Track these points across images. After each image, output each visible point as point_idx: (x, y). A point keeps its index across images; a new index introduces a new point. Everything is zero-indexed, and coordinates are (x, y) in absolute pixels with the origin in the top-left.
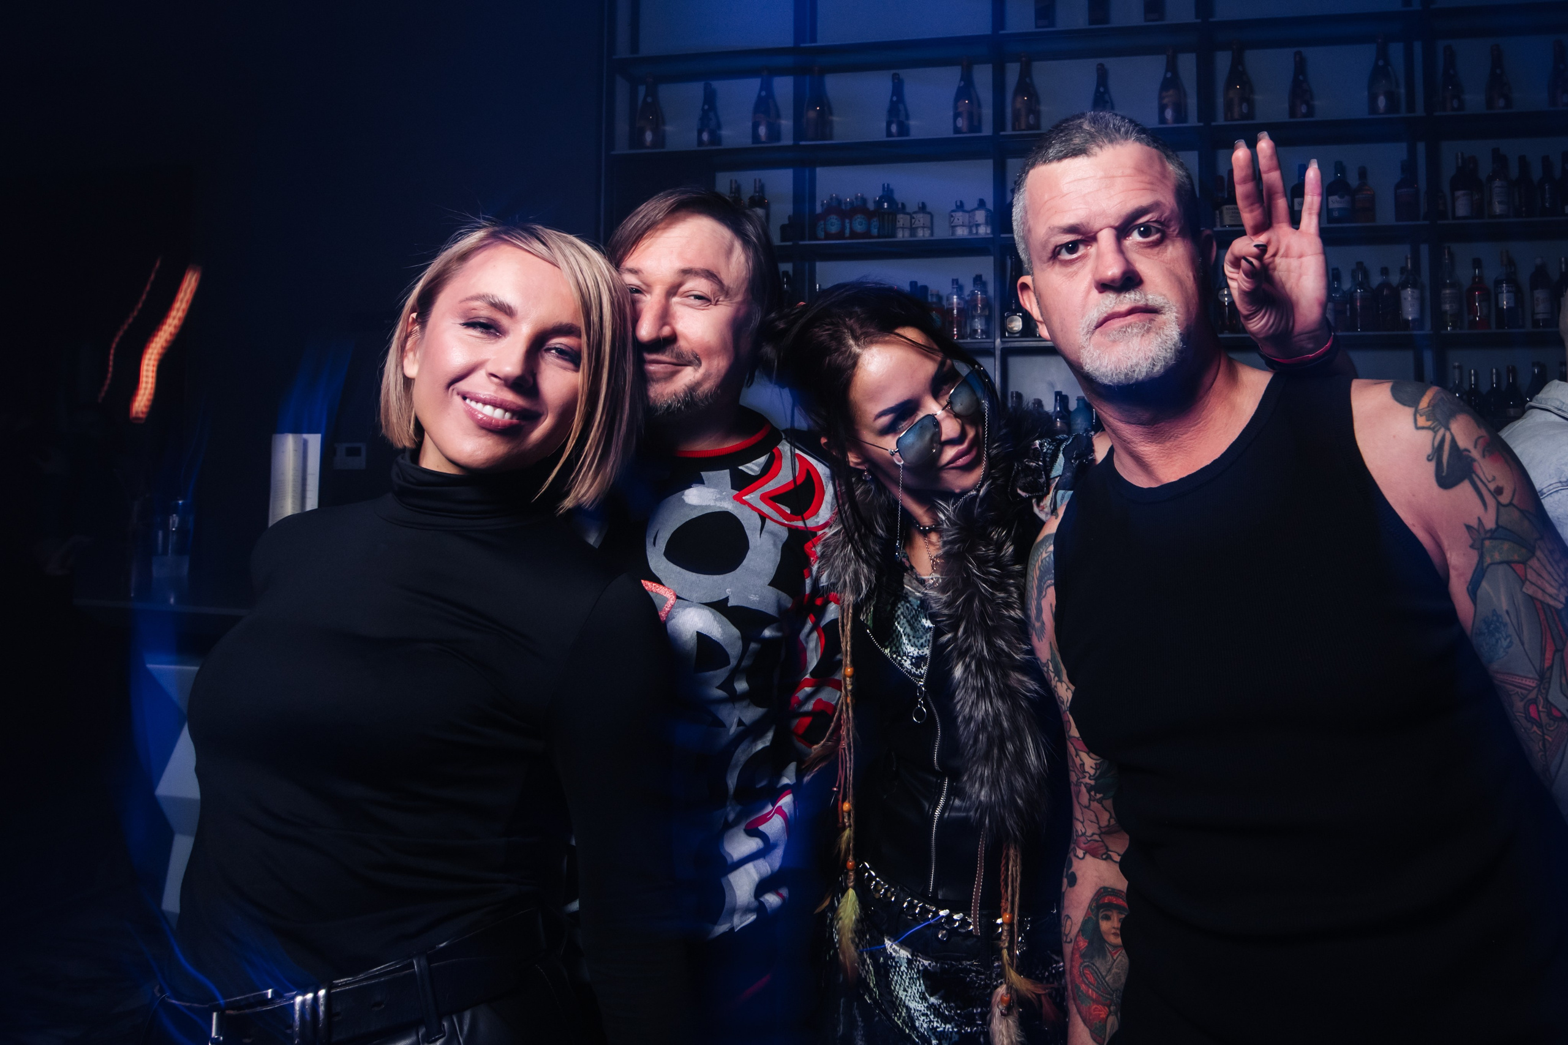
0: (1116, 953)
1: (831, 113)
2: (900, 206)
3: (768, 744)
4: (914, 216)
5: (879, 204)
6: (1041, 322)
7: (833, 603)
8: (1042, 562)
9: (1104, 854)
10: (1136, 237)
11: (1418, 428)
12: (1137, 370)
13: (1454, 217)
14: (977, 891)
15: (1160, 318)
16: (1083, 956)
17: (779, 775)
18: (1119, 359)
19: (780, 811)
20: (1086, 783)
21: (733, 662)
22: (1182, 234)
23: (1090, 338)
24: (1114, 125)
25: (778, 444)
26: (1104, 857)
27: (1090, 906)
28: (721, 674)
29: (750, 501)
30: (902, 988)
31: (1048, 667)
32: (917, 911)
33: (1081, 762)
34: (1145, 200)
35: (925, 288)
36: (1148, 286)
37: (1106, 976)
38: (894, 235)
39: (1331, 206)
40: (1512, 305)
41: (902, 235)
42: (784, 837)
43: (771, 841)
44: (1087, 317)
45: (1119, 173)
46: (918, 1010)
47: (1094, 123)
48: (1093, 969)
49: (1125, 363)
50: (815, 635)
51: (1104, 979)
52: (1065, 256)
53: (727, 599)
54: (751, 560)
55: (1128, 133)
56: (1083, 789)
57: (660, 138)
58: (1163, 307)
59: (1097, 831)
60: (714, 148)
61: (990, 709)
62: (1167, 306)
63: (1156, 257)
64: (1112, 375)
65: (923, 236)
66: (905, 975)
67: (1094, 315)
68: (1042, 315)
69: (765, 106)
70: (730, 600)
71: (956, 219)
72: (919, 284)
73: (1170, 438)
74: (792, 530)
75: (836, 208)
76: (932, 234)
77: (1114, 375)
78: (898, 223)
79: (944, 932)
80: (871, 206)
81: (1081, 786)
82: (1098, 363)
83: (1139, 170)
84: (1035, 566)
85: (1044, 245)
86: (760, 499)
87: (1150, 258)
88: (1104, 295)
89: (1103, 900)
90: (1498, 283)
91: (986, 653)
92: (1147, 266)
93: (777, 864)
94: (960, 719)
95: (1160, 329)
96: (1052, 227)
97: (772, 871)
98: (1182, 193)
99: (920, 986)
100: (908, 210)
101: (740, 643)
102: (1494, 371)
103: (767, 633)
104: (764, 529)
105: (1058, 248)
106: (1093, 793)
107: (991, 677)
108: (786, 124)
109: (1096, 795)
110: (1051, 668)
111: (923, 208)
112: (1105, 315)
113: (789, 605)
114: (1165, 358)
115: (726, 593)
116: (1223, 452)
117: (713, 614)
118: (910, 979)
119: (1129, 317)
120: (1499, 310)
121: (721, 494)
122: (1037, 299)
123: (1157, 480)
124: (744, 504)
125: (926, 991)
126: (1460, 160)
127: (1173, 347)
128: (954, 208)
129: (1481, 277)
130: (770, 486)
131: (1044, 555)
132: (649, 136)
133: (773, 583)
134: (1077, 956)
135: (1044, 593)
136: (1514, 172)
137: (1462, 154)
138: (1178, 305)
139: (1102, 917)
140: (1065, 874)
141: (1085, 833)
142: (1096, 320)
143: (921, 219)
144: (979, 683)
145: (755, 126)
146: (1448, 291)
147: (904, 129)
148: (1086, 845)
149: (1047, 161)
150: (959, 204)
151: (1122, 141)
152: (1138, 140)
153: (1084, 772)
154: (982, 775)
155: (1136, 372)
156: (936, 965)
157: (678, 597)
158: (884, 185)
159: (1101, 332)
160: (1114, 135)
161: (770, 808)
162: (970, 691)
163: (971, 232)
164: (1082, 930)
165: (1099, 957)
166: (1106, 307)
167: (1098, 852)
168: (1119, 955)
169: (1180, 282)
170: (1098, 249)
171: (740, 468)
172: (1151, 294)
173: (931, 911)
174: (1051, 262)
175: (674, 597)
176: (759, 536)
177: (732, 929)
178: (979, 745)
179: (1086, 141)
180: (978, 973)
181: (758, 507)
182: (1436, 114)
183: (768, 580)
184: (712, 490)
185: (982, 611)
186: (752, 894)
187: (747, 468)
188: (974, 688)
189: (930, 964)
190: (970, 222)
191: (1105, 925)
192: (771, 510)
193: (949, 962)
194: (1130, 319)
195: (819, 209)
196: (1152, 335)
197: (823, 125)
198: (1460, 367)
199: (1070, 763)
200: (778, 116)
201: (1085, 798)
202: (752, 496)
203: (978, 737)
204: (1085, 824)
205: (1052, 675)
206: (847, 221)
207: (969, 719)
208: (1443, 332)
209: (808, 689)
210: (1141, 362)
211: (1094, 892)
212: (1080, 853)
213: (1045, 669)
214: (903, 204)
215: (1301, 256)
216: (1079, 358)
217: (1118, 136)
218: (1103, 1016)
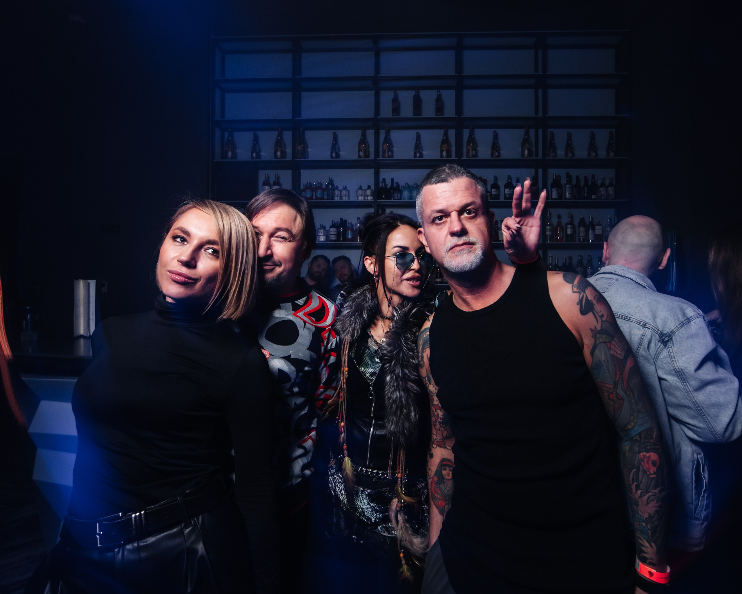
0: (448, 482)
1: (308, 147)
2: (336, 187)
3: (306, 412)
4: (342, 191)
5: (327, 186)
6: (427, 246)
7: (332, 356)
8: (424, 338)
9: (444, 446)
10: (466, 215)
11: (574, 292)
12: (465, 267)
13: (552, 199)
14: (390, 463)
15: (474, 247)
16: (436, 483)
17: (311, 423)
18: (459, 263)
19: (311, 438)
20: (439, 421)
21: (293, 380)
22: (483, 214)
23: (447, 254)
24: (458, 170)
25: (311, 292)
26: (444, 447)
27: (438, 465)
28: (288, 385)
29: (300, 316)
30: (359, 501)
31: (425, 379)
32: (364, 472)
33: (437, 414)
34: (469, 200)
35: (346, 221)
36: (470, 234)
37: (445, 491)
38: (333, 199)
39: (506, 193)
40: (572, 233)
41: (337, 199)
42: (312, 448)
43: (308, 450)
44: (446, 246)
45: (460, 189)
46: (366, 509)
47: (450, 169)
48: (440, 488)
49: (461, 264)
50: (325, 369)
51: (444, 492)
52: (438, 221)
53: (290, 355)
54: (300, 340)
55: (463, 173)
56: (438, 423)
57: (235, 155)
58: (476, 242)
59: (442, 438)
60: (257, 160)
61: (398, 395)
62: (477, 242)
63: (473, 223)
64: (456, 269)
65: (345, 199)
66: (361, 496)
67: (449, 245)
68: (428, 244)
69: (279, 144)
70: (291, 356)
71: (359, 193)
72: (344, 219)
73: (477, 293)
74: (316, 327)
75: (309, 187)
76: (349, 199)
77: (456, 268)
78: (335, 194)
79: (375, 478)
80: (324, 187)
81: (437, 422)
82: (450, 264)
83: (467, 189)
84: (421, 340)
85: (429, 217)
86: (304, 314)
87: (471, 223)
88: (453, 237)
89: (444, 463)
90: (567, 225)
91: (400, 374)
92: (470, 226)
93: (309, 459)
94: (386, 397)
95: (474, 251)
96: (433, 210)
97: (307, 461)
98: (484, 197)
99: (367, 500)
100: (339, 189)
101: (295, 373)
102: (564, 258)
103: (306, 369)
104: (305, 327)
105: (435, 218)
106: (441, 425)
107: (400, 383)
108: (289, 150)
109: (442, 425)
110: (427, 379)
111: (345, 188)
112: (453, 245)
113: (315, 357)
114: (476, 262)
115: (290, 353)
116: (498, 299)
117: (285, 361)
118: (363, 498)
119: (463, 246)
120: (567, 235)
121: (288, 313)
122: (426, 238)
123: (472, 309)
124: (297, 317)
125: (370, 501)
126: (554, 177)
127: (479, 258)
128: (358, 188)
129: (560, 222)
130: (307, 309)
131: (425, 336)
132: (230, 154)
133: (309, 349)
134: (434, 483)
135: (425, 351)
136: (574, 182)
137: (555, 174)
138: (481, 242)
139: (443, 469)
140: (428, 453)
141: (437, 439)
142: (450, 247)
143: (344, 193)
144: (396, 384)
145: (276, 152)
146: (548, 227)
147: (338, 156)
148: (437, 443)
149: (431, 184)
150: (360, 187)
151: (461, 177)
152: (467, 176)
153: (439, 417)
154: (393, 420)
155: (465, 268)
156: (373, 491)
157: (270, 355)
158: (329, 178)
159: (451, 252)
160: (458, 174)
161: (307, 437)
162: (392, 387)
163: (365, 198)
164: (436, 474)
165: (442, 484)
166: (454, 242)
167: (442, 445)
168: (449, 483)
169: (482, 233)
170: (451, 219)
171: (296, 302)
172: (471, 237)
173: (369, 471)
174: (432, 224)
175: (269, 355)
176: (303, 330)
177: (292, 484)
178: (392, 409)
179: (447, 176)
180: (389, 492)
181: (303, 318)
182: (546, 158)
183: (307, 347)
184: (284, 311)
185: (403, 359)
186: (300, 471)
187: (298, 302)
188: (393, 386)
189: (370, 491)
190: (364, 195)
191: (444, 472)
192: (308, 319)
193: (378, 489)
194: (463, 247)
195: (302, 187)
196: (471, 253)
197: (304, 152)
198: (552, 256)
199: (432, 414)
200: (285, 148)
201: (438, 426)
202: (300, 313)
203: (393, 405)
204: (437, 436)
205: (427, 382)
206: (314, 192)
207: (390, 398)
208: (546, 243)
209: (322, 390)
210: (467, 264)
211: (440, 460)
212: (435, 446)
213: (424, 380)
214: (337, 186)
215: (532, 227)
216: (442, 262)
217: (459, 174)
218: (443, 505)
